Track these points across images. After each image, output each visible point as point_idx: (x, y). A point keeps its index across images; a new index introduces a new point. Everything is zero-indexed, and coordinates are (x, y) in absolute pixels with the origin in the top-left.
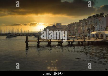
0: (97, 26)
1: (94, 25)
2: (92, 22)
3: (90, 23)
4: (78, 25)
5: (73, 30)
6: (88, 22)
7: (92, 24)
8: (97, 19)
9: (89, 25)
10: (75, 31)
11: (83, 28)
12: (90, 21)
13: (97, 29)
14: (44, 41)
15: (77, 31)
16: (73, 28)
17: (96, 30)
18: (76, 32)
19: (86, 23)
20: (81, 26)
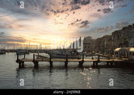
0: (131, 40)
1: (128, 39)
2: (125, 34)
3: (122, 36)
4: (109, 39)
5: (103, 46)
6: (120, 35)
7: (125, 37)
8: (131, 31)
9: (121, 38)
10: (105, 47)
11: (115, 43)
12: (122, 33)
13: (131, 45)
15: (107, 47)
16: (103, 43)
17: (129, 45)
18: (106, 49)
19: (118, 36)
20: (112, 40)
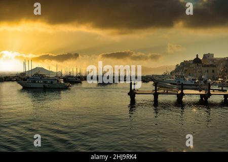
14: (167, 92)
